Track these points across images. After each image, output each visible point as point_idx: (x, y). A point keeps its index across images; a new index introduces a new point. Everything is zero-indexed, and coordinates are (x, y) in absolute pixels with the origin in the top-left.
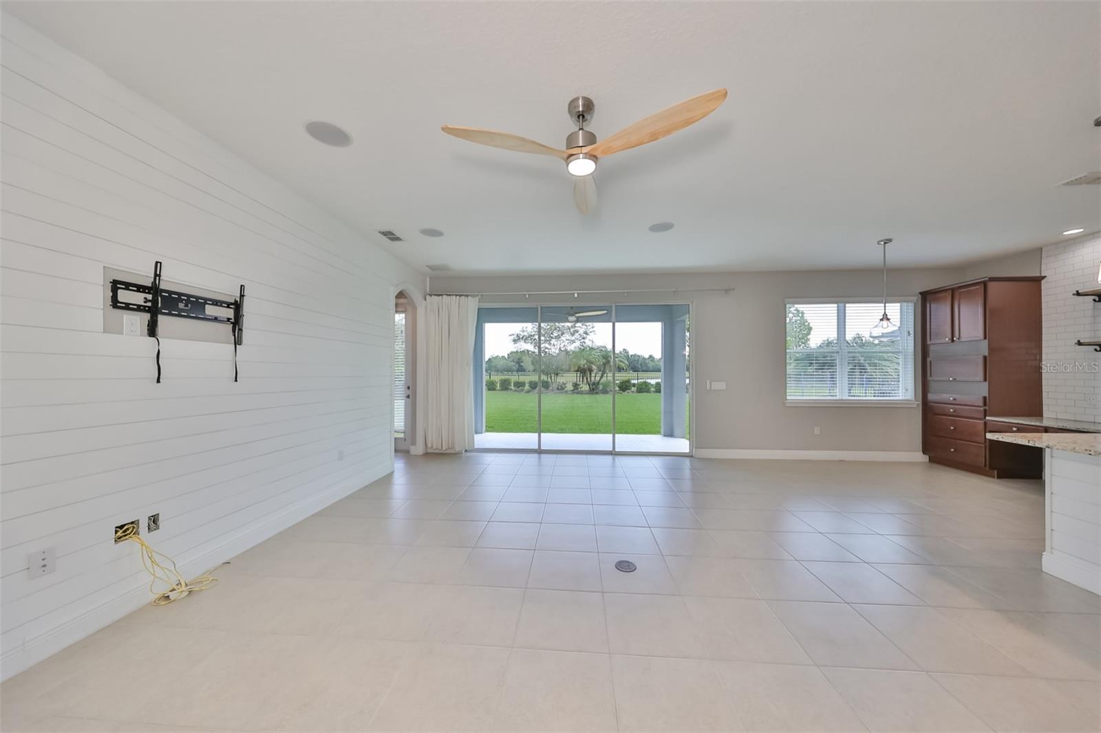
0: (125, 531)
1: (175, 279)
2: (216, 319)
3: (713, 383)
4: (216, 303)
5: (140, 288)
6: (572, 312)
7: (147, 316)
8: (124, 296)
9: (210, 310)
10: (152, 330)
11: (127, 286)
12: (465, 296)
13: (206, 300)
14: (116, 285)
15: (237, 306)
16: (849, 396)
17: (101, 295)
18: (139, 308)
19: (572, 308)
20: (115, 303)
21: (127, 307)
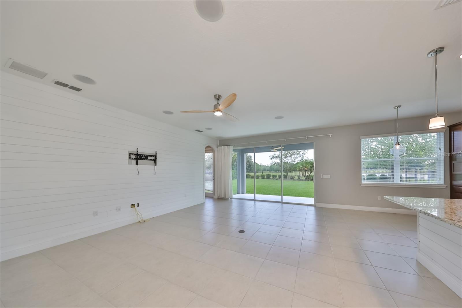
0: (133, 206)
1: (141, 151)
2: (150, 160)
3: (324, 175)
4: (150, 156)
5: (135, 154)
6: (272, 148)
7: (136, 160)
8: (132, 156)
9: (149, 158)
10: (137, 164)
11: (132, 154)
12: (229, 146)
13: (148, 155)
14: (130, 154)
15: (155, 156)
16: (400, 182)
17: (127, 156)
18: (135, 159)
19: (273, 146)
20: (130, 158)
21: (132, 159)
